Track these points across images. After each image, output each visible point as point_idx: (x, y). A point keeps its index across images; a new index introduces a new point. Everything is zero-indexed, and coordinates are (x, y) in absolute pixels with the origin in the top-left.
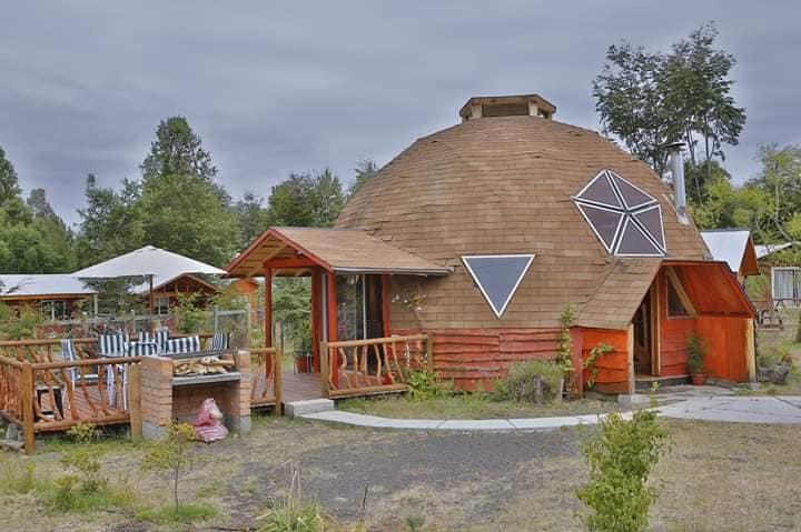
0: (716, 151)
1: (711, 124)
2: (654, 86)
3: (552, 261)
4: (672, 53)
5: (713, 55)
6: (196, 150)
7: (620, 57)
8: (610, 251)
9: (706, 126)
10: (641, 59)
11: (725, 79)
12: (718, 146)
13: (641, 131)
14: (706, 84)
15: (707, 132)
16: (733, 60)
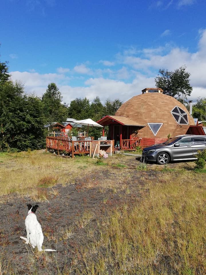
0: (185, 97)
1: (184, 91)
2: (170, 80)
3: (166, 125)
4: (175, 72)
5: (185, 73)
6: (58, 92)
7: (162, 72)
8: (178, 123)
9: (183, 91)
10: (167, 73)
11: (188, 79)
12: (186, 96)
13: (166, 91)
14: (184, 81)
15: (183, 92)
16: (190, 74)
